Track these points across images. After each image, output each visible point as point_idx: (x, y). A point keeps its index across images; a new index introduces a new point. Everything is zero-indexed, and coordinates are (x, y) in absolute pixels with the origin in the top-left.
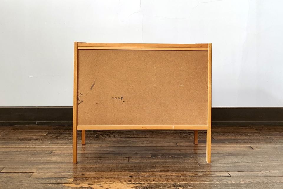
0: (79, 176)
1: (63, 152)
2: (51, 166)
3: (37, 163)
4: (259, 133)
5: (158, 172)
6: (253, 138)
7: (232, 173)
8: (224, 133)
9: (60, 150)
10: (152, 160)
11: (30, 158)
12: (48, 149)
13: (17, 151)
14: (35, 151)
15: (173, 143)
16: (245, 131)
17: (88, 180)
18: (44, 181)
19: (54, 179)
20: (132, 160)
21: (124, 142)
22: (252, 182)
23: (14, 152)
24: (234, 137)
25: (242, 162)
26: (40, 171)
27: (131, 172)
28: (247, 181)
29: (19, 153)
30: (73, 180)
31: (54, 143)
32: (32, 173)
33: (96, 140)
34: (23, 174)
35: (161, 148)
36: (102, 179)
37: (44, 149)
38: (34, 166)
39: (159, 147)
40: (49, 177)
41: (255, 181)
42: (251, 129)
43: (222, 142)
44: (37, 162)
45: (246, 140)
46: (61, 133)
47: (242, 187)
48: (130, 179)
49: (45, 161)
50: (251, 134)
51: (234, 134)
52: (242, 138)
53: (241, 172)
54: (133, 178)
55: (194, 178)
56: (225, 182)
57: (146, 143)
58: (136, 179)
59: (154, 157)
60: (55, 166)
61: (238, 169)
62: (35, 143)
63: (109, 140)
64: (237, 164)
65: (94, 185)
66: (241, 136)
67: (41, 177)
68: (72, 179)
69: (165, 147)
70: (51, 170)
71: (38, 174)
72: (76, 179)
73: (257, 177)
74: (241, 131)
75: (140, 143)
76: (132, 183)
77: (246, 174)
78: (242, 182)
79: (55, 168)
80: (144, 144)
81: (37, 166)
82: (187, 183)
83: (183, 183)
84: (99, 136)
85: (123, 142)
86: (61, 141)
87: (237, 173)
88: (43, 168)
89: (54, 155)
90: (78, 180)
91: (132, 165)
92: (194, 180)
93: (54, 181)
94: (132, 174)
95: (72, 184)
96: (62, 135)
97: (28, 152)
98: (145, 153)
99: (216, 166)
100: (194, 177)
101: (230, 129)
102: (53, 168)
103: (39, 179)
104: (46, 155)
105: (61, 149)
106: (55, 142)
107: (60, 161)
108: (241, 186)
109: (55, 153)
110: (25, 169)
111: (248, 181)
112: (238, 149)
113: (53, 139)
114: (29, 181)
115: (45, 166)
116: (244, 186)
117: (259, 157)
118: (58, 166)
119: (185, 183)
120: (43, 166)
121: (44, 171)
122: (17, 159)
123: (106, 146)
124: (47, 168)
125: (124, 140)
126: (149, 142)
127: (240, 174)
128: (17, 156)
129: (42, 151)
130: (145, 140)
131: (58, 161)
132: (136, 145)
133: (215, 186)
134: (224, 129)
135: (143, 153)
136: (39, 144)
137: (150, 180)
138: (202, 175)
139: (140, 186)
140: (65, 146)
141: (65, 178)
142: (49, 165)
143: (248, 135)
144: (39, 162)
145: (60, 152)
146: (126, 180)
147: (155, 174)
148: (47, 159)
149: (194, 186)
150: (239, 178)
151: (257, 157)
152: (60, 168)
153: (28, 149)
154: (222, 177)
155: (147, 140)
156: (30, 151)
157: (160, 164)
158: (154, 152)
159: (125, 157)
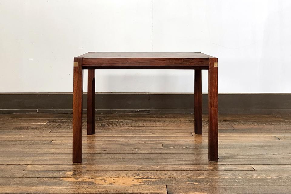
0: (79, 169)
1: (63, 142)
2: (49, 158)
3: (33, 155)
4: (285, 122)
5: (170, 164)
6: (279, 127)
7: (256, 167)
8: (245, 121)
9: (60, 140)
10: (164, 152)
11: (27, 148)
12: (47, 139)
13: (12, 141)
14: (33, 140)
15: (188, 132)
16: (268, 120)
17: (89, 173)
18: (39, 175)
19: (51, 172)
20: (140, 151)
21: (133, 131)
22: (280, 177)
23: (10, 141)
24: (256, 126)
25: (267, 154)
26: (36, 163)
27: (139, 164)
28: (274, 176)
29: (15, 143)
30: (72, 174)
31: (54, 133)
32: (26, 166)
33: (102, 129)
34: (17, 167)
35: (174, 138)
36: (106, 173)
37: (42, 139)
38: (30, 157)
39: (172, 137)
40: (46, 169)
41: (284, 176)
42: (275, 117)
43: (243, 131)
44: (34, 153)
45: (271, 129)
46: (63, 122)
47: (269, 183)
48: (138, 172)
49: (43, 152)
50: (276, 123)
51: (257, 123)
52: (266, 127)
53: (267, 166)
54: (141, 171)
55: (212, 172)
56: (248, 176)
57: (157, 133)
58: (144, 173)
59: (166, 149)
60: (53, 157)
61: (263, 162)
62: (33, 132)
63: (116, 129)
64: (261, 156)
65: (96, 179)
66: (265, 125)
67: (37, 170)
68: (71, 172)
69: (178, 137)
70: (48, 162)
71: (33, 166)
72: (76, 172)
73: (285, 171)
74: (265, 120)
75: (151, 132)
76: (140, 177)
77: (273, 168)
78: (268, 178)
79: (53, 160)
80: (155, 133)
81: (33, 158)
82: (204, 177)
83: (199, 177)
84: (105, 124)
85: (131, 131)
86: (63, 130)
87: (262, 166)
88: (39, 160)
89: (53, 145)
90: (78, 173)
91: (141, 157)
92: (212, 175)
93: (51, 175)
94: (140, 167)
95: (71, 178)
96: (64, 123)
97: (25, 142)
98: (156, 144)
99: (237, 158)
100: (212, 170)
101: (252, 117)
102: (51, 160)
103: (34, 172)
104: (44, 145)
105: (62, 139)
106: (55, 131)
107: (59, 152)
108: (267, 182)
109: (54, 143)
110: (19, 161)
111: (276, 176)
112: (262, 139)
113: (54, 128)
114: (23, 175)
115: (42, 158)
116: (271, 181)
117: (287, 149)
118: (56, 158)
119: (201, 177)
120: (39, 158)
121: (40, 163)
122: (12, 149)
123: (112, 136)
124: (44, 160)
125: (133, 129)
126: (160, 132)
127: (266, 167)
128: (12, 146)
129: (40, 141)
130: (156, 129)
131: (57, 152)
132: (146, 135)
133: (237, 181)
134: (244, 117)
135: (154, 144)
136: (37, 134)
137: (161, 174)
138: (221, 168)
139: (149, 181)
140: (67, 135)
141: (63, 172)
142: (47, 156)
143: (273, 123)
144: (35, 153)
145: (60, 142)
146: (133, 173)
147: (167, 167)
148: (45, 149)
149: (213, 181)
150: (264, 172)
151: (285, 149)
152: (59, 160)
153: (25, 139)
154: (244, 172)
155: (159, 130)
156: (27, 141)
157: (173, 156)
158: (166, 143)
159: (133, 147)
